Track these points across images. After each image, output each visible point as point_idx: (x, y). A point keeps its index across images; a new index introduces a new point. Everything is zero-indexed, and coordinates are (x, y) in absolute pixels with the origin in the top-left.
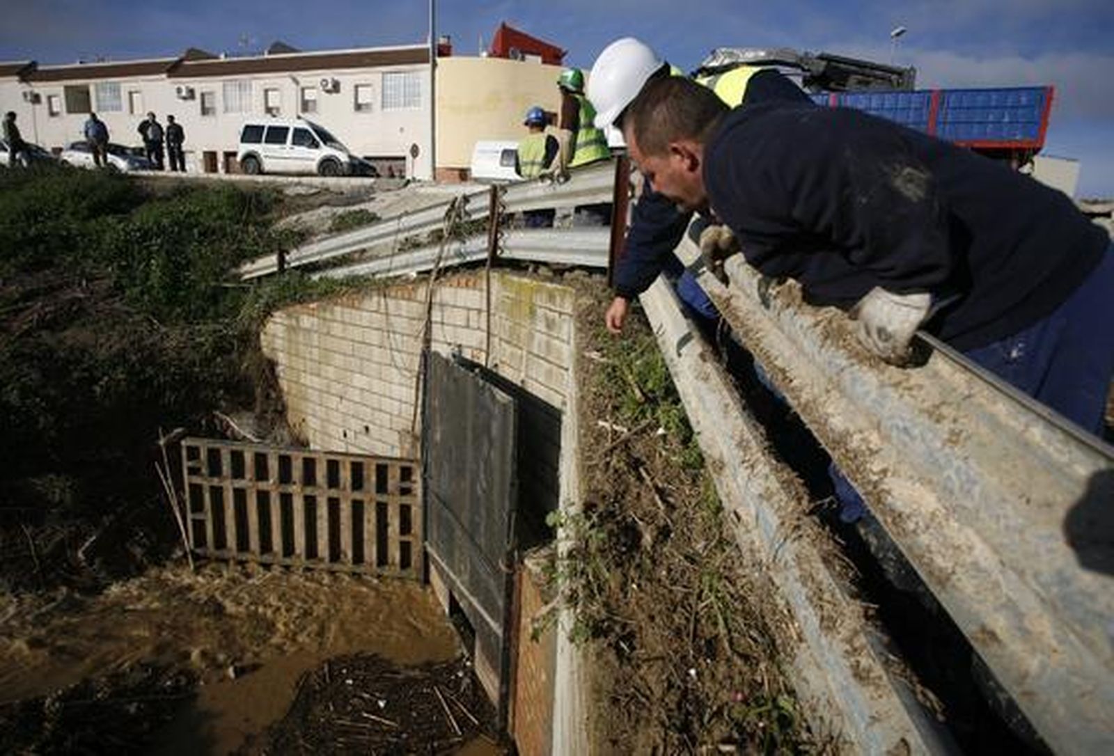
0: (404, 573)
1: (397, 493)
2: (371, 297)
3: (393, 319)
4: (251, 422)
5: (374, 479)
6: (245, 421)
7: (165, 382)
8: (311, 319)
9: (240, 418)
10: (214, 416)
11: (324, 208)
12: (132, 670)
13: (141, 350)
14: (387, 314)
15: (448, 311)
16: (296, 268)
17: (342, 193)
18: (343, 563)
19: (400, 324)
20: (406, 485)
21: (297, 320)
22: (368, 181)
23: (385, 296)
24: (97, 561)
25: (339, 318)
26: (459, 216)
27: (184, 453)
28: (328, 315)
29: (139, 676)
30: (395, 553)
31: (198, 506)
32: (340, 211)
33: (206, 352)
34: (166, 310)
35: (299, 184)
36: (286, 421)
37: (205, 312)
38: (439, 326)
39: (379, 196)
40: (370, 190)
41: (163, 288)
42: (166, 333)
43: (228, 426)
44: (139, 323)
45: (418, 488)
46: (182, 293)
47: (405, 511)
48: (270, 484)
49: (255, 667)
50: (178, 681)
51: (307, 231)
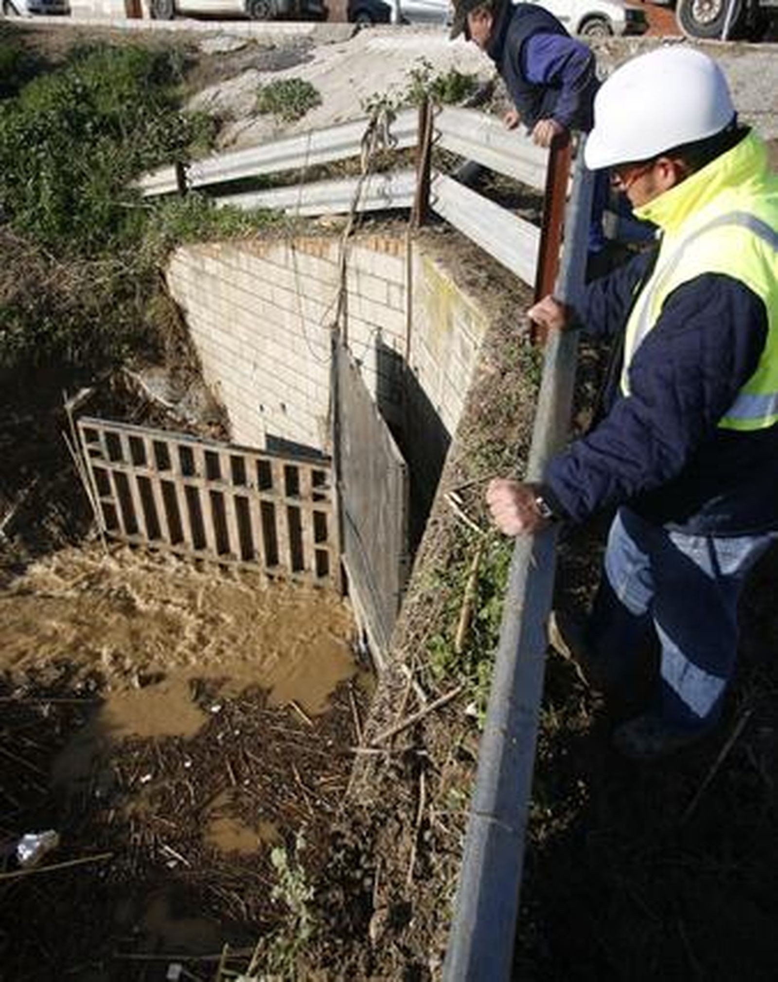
0: (321, 582)
1: (310, 499)
2: (278, 246)
3: (302, 279)
4: (163, 381)
5: (282, 480)
6: (156, 379)
7: (65, 335)
8: (215, 263)
9: (151, 376)
10: (123, 372)
11: (251, 74)
12: (47, 666)
13: (37, 295)
14: (296, 272)
15: (365, 280)
16: (197, 189)
17: (273, 47)
18: (256, 563)
19: (311, 286)
20: (318, 490)
21: (203, 263)
22: (306, 28)
23: (293, 248)
24: (17, 538)
25: (245, 268)
26: (381, 138)
27: (82, 434)
28: (234, 263)
29: (54, 674)
30: (310, 560)
31: (104, 490)
32: (268, 78)
33: (106, 298)
34: (61, 239)
35: (220, 33)
36: (202, 379)
37: (103, 241)
38: (357, 299)
39: (320, 52)
40: (309, 42)
41: (55, 211)
42: (62, 271)
43: (139, 386)
44: (31, 259)
45: (332, 494)
46: (77, 218)
47: (319, 519)
48: (173, 474)
49: (160, 677)
50: (87, 684)
51: (226, 113)
